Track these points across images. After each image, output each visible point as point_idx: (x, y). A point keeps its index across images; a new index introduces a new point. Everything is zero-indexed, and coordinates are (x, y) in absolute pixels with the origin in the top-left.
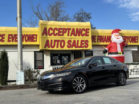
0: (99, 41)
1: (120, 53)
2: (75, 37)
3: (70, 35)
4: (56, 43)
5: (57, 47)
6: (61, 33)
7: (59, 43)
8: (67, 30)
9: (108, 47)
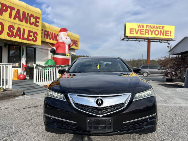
0: (46, 36)
1: (68, 55)
2: (20, 23)
3: (13, 17)
8: (8, 7)
9: (56, 46)
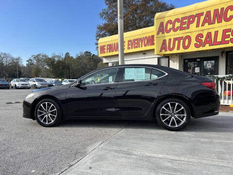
2: (211, 26)
3: (201, 24)
4: (177, 42)
5: (178, 49)
6: (186, 26)
7: (182, 41)
8: (195, 17)
